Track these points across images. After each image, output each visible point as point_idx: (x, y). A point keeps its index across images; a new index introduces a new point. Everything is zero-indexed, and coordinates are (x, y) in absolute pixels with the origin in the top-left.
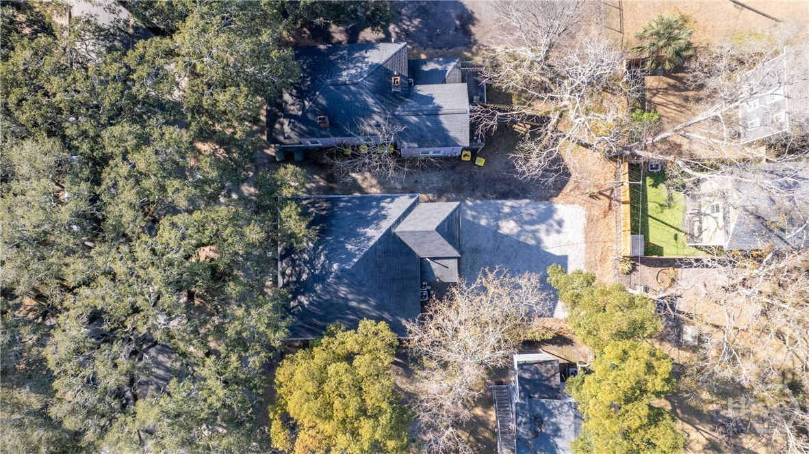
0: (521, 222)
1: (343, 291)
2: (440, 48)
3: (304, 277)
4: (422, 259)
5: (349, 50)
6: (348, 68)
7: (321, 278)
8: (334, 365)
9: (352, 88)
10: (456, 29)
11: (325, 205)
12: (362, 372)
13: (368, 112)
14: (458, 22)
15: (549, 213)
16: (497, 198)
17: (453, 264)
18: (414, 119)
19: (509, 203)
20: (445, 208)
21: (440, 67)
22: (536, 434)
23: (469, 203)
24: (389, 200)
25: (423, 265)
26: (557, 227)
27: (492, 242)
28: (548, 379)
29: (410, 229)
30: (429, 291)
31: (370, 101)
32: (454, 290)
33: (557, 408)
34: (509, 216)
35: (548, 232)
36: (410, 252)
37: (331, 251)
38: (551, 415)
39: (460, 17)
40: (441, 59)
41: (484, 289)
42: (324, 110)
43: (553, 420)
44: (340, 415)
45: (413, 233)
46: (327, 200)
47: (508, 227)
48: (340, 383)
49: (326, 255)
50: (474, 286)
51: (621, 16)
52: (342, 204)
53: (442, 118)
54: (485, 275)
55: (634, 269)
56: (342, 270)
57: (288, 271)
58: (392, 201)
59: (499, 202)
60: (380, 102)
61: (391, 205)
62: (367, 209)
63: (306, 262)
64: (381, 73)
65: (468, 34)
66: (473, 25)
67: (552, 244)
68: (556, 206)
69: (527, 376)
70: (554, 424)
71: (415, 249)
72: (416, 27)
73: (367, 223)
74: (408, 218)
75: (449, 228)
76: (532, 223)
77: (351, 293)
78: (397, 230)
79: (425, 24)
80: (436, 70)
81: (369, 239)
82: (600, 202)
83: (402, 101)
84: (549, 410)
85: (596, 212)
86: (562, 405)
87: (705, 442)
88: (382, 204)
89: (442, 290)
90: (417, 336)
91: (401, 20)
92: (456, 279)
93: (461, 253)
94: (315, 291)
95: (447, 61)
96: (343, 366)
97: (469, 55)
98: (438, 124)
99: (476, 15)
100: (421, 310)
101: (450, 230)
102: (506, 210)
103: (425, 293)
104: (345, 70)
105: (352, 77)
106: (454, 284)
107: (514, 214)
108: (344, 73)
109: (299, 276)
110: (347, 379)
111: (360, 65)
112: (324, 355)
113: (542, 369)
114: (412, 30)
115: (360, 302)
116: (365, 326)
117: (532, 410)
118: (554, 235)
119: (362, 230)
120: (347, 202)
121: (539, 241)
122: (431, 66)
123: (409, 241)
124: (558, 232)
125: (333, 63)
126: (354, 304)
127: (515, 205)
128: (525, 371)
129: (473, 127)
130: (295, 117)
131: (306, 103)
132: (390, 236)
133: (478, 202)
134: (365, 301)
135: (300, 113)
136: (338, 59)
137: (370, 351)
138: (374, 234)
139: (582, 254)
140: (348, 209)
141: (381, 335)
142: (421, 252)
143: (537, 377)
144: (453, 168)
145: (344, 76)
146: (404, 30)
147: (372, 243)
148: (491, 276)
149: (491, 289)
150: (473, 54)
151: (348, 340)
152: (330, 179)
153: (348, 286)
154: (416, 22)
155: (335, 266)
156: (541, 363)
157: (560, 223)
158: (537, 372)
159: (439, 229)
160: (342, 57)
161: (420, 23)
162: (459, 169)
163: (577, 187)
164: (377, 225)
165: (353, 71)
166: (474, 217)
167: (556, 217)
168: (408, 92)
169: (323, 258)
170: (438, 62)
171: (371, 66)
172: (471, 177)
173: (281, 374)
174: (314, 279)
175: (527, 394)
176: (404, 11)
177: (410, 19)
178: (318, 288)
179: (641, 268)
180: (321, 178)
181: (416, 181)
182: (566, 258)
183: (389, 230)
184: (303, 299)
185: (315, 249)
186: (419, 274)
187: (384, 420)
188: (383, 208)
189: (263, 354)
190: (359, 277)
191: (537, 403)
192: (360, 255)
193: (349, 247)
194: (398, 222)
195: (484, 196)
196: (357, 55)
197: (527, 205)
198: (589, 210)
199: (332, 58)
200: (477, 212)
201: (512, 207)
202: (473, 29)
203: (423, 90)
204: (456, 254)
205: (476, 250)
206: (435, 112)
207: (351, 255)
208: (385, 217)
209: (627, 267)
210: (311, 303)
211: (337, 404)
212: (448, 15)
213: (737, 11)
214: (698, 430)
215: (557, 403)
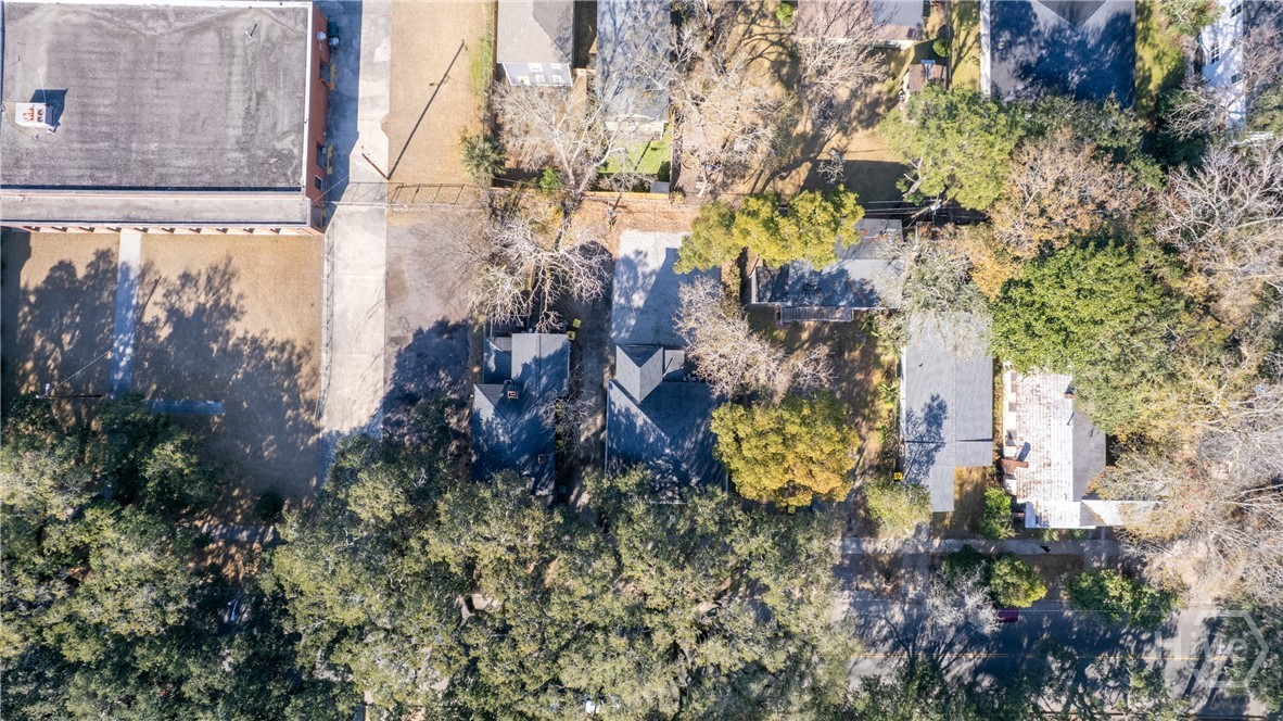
0: (634, 289)
1: (688, 444)
2: (468, 354)
3: (675, 479)
4: (664, 380)
5: (479, 435)
6: (497, 435)
7: (677, 463)
8: (744, 452)
9: (515, 432)
10: (451, 338)
11: (614, 461)
12: (749, 430)
13: (536, 420)
14: (445, 336)
15: (627, 261)
16: (610, 308)
17: (669, 353)
18: (544, 380)
19: (616, 298)
20: (622, 358)
21: (493, 356)
22: (819, 290)
23: (613, 335)
24: (612, 407)
25: (669, 379)
26: (641, 257)
27: (650, 316)
28: (772, 277)
29: (638, 388)
30: (692, 376)
31: (527, 417)
32: (690, 356)
33: (796, 271)
34: (629, 300)
35: (646, 264)
36: (658, 389)
37: (653, 454)
38: (802, 276)
39: (440, 334)
40: (486, 354)
41: (691, 332)
42: (534, 457)
43: (807, 275)
44: (781, 449)
45: (642, 387)
46: (610, 459)
47: (638, 300)
48: (756, 447)
49: (658, 459)
50: (687, 341)
51: (447, 186)
52: (614, 446)
53: (545, 355)
54: (679, 329)
55: (681, 190)
56: (670, 445)
57: (670, 494)
58: (614, 404)
59: (614, 307)
60: (528, 409)
61: (617, 405)
62: (617, 425)
63: (663, 477)
64: (502, 407)
65: (457, 327)
66: (448, 322)
67: (655, 262)
68: (622, 256)
69: (769, 295)
70: (811, 275)
71: (655, 385)
72: (447, 375)
73: (632, 424)
74: (629, 390)
75: (638, 356)
76: (636, 278)
77: (690, 439)
78: (639, 400)
79: (445, 367)
80: (495, 359)
81: (646, 423)
82: (619, 215)
83: (526, 391)
84: (798, 278)
85: (628, 220)
86: (794, 268)
87: (840, 134)
88: (616, 412)
89: (690, 365)
90: (726, 385)
91: (440, 389)
92: (682, 352)
93: (660, 346)
94: (687, 470)
95: (489, 349)
96: (745, 445)
97: (477, 328)
98: (550, 358)
99: (440, 319)
100: (705, 383)
101: (640, 355)
102: (622, 301)
103: (694, 379)
104: (498, 439)
105: (506, 431)
106: (686, 355)
107: (627, 295)
108: (502, 439)
109: (674, 483)
110: (754, 442)
111: (494, 426)
112: (735, 460)
113: (764, 281)
114: (449, 379)
115: (698, 430)
116: (716, 428)
117: (798, 293)
118: (649, 260)
119: (638, 430)
120: (612, 441)
121: (653, 272)
122: (492, 364)
123: (649, 390)
124: (646, 255)
125: (491, 448)
126: (700, 436)
127: (618, 292)
128: (764, 296)
129: (554, 331)
130: (536, 484)
131: (525, 473)
132: (643, 406)
133: (613, 326)
134: (699, 426)
135: (533, 479)
136: (487, 444)
137: (734, 424)
138: (641, 419)
139: (665, 235)
140: (619, 440)
141: (722, 415)
142: (657, 380)
143: (770, 286)
144: (581, 348)
145: (504, 439)
146: (449, 387)
147: (649, 421)
148: (681, 324)
149: (692, 324)
150: (476, 323)
151: (725, 439)
152: (586, 462)
153: (684, 441)
154: (443, 375)
155: (667, 451)
156: (758, 282)
157: (638, 253)
158: (764, 286)
159: (640, 366)
160: (486, 441)
161: (444, 371)
162: (581, 343)
163: (604, 236)
164: (633, 416)
165: (500, 431)
166: (627, 331)
167: (632, 257)
168: (518, 385)
169: (660, 462)
170: (488, 357)
171: (497, 415)
172: (591, 332)
173: (749, 493)
174: (676, 470)
175: (784, 296)
176: (431, 386)
177: (439, 380)
178: (684, 466)
179: (680, 182)
180: (584, 470)
181: (591, 382)
182: (668, 249)
183: (639, 406)
184: (694, 481)
185: (652, 468)
186: (677, 383)
187: (786, 415)
188: (619, 411)
189: (734, 508)
190: (677, 432)
191: (792, 287)
192: (658, 430)
193: (651, 440)
194: (631, 398)
195: (609, 320)
196: (484, 428)
197: (618, 282)
198: (626, 226)
199: (486, 449)
200: (622, 329)
201: (620, 296)
202: (452, 323)
203: (516, 371)
204: (661, 350)
205: (657, 331)
206: (538, 361)
207: (659, 438)
208: (627, 410)
209: (679, 196)
210: (698, 474)
211: (772, 450)
212: (437, 345)
213: (450, 81)
214: (829, 140)
215: (792, 271)
